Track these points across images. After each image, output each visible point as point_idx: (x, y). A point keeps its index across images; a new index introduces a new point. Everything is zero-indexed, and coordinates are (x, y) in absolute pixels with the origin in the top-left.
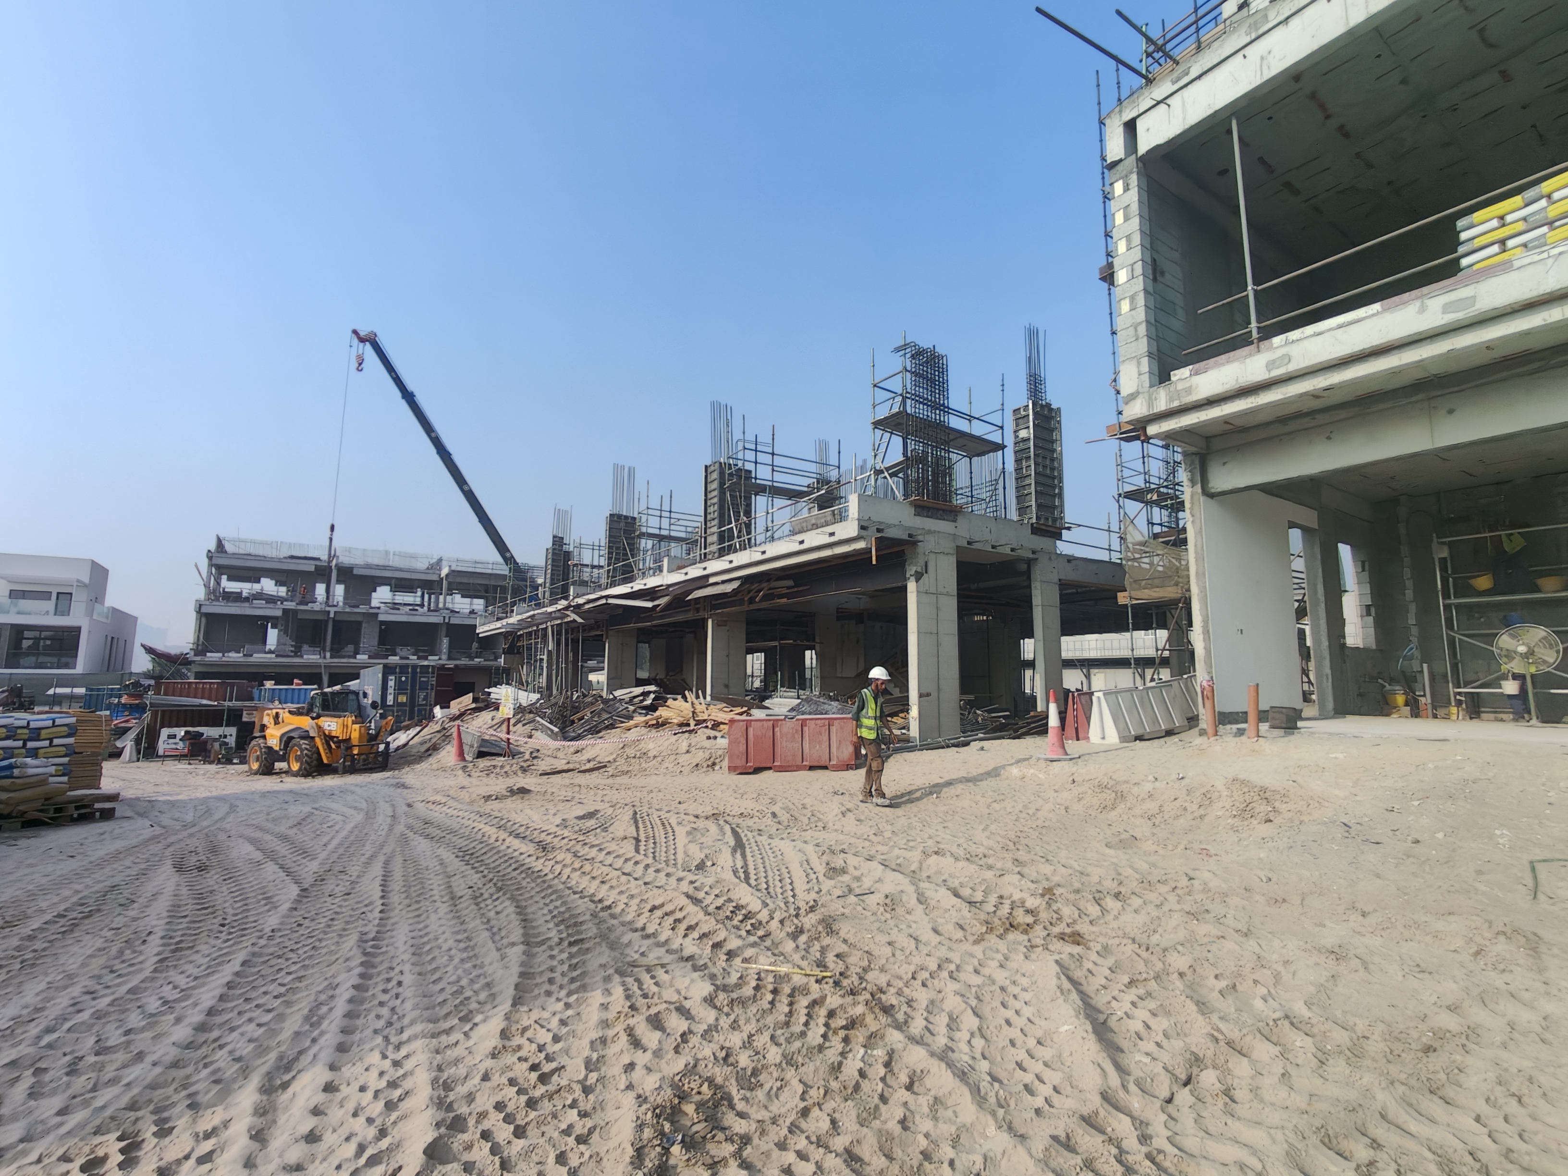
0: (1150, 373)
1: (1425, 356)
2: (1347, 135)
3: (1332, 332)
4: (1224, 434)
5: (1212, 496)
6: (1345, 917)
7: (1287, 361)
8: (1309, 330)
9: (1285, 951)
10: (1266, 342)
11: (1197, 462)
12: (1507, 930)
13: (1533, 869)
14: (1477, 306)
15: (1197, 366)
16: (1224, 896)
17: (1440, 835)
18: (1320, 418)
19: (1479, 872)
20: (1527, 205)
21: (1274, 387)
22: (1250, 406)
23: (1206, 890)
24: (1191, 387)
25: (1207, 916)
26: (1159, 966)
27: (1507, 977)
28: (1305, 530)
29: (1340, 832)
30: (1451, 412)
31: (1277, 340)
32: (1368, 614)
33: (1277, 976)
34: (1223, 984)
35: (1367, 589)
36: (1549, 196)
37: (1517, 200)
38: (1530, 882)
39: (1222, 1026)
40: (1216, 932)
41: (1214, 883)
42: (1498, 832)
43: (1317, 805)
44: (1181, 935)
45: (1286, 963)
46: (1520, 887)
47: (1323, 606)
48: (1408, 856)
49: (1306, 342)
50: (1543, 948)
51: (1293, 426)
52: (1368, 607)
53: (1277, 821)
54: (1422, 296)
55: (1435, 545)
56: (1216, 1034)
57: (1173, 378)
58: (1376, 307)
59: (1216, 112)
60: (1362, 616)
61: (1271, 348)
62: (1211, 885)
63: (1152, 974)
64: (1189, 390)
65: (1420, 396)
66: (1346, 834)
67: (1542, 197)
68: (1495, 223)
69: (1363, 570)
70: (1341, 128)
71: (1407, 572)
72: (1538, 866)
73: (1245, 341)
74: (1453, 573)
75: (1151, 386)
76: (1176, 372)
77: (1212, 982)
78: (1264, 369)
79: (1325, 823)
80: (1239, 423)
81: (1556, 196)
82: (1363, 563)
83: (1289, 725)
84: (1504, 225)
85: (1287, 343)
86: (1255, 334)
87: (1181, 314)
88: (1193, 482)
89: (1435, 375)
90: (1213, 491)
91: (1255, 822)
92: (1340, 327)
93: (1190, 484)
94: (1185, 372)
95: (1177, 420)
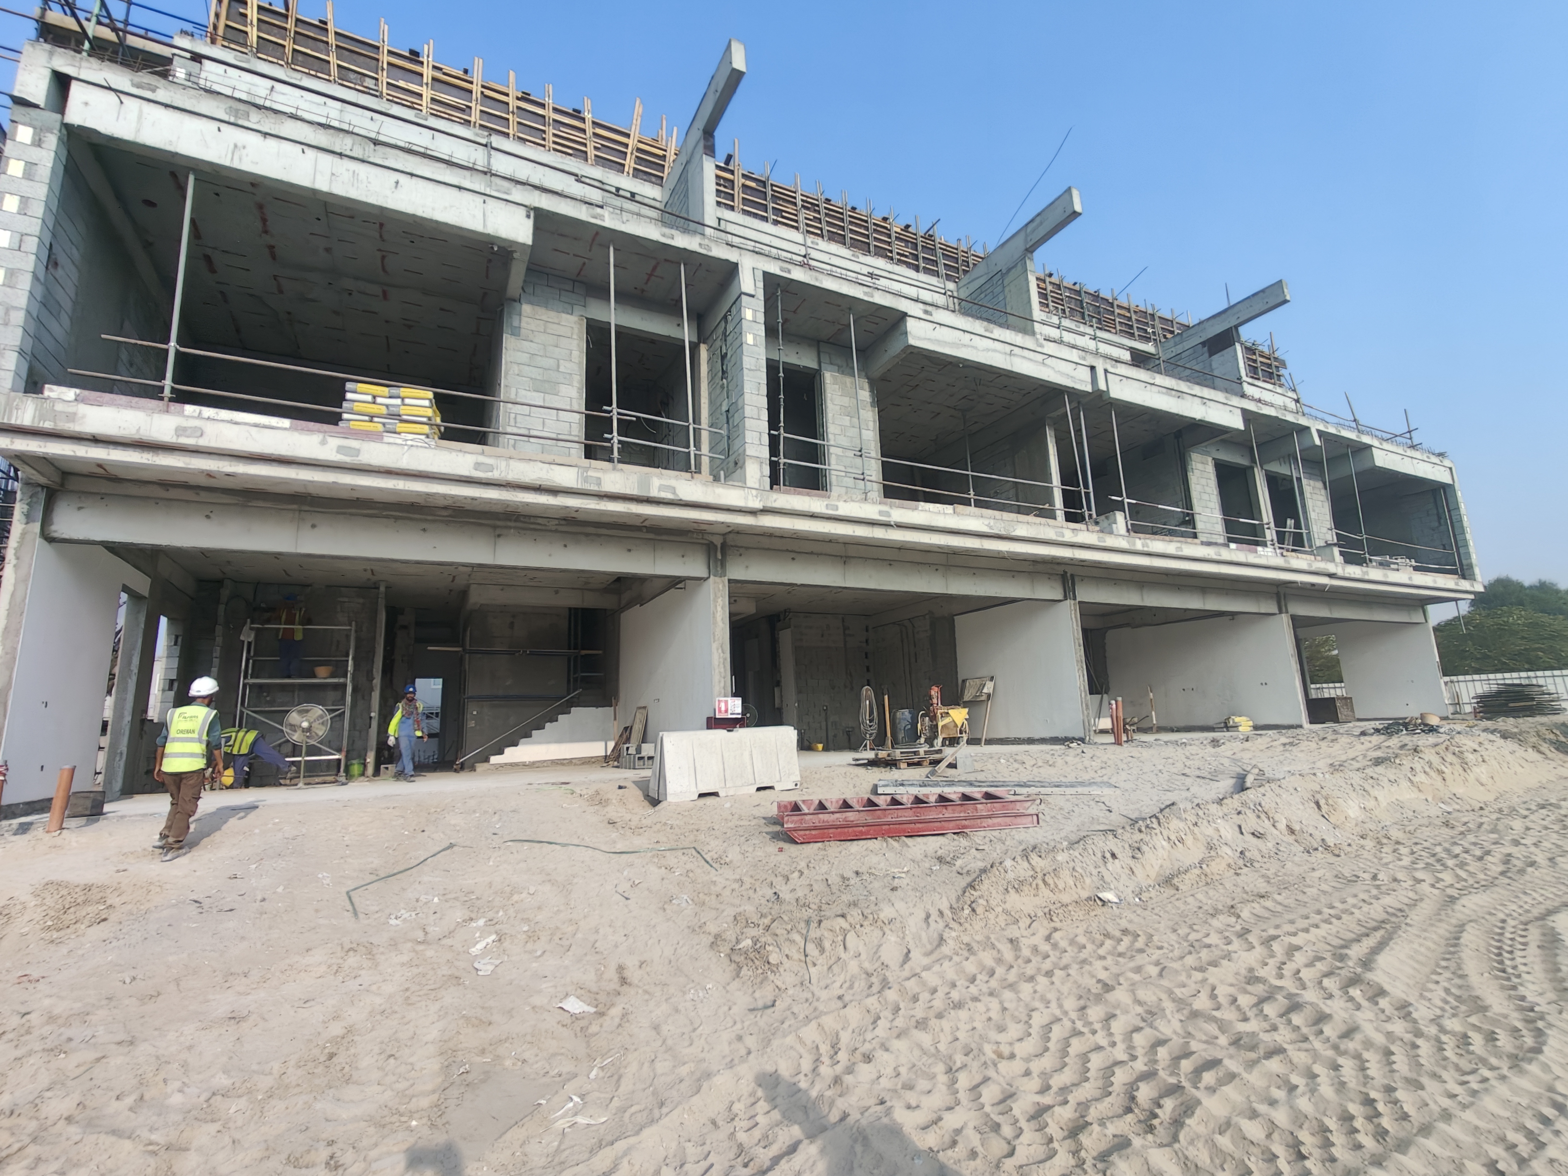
0: (17, 374)
1: (316, 479)
2: (274, 257)
3: (247, 427)
4: (91, 476)
5: (49, 539)
6: (228, 985)
7: (199, 433)
8: (225, 414)
9: (182, 1039)
10: (178, 406)
11: (42, 496)
12: (354, 945)
13: (350, 898)
14: (360, 458)
15: (86, 393)
16: (83, 1016)
17: (280, 889)
18: (204, 496)
19: (317, 911)
20: (390, 397)
21: (177, 453)
22: (144, 461)
23: (52, 1019)
24: (75, 414)
25: (73, 1044)
26: (33, 1125)
27: (359, 981)
28: (135, 596)
29: (193, 909)
30: (313, 526)
31: (189, 409)
32: (170, 689)
33: (184, 1065)
34: (129, 1101)
35: (175, 663)
36: (403, 399)
37: (386, 389)
38: (350, 908)
39: (154, 1137)
40: (92, 1055)
41: (61, 1008)
42: (320, 876)
43: (158, 889)
44: (44, 1079)
45: (190, 1048)
46: (346, 913)
47: (134, 678)
48: (261, 914)
49: (221, 425)
50: (375, 951)
51: (173, 493)
52: (172, 682)
53: (113, 917)
54: (325, 432)
55: (246, 628)
56: (151, 1148)
57: (47, 393)
58: (286, 423)
59: (177, 154)
60: (163, 690)
61: (181, 413)
62: (56, 1011)
63: (27, 1140)
64: (72, 417)
65: (295, 507)
66: (200, 910)
67: (398, 397)
68: (369, 398)
69: (176, 644)
70: (271, 248)
71: (217, 652)
72: (352, 894)
73: (155, 394)
74: (255, 655)
75: (13, 389)
76: (55, 387)
77: (115, 1105)
78: (173, 432)
79: (174, 906)
80: (113, 471)
81: (407, 401)
82: (177, 637)
83: (94, 812)
84: (374, 403)
85: (200, 416)
86: (167, 392)
87: (66, 321)
88: (29, 518)
89: (310, 494)
90: (55, 535)
91: (83, 927)
92: (256, 425)
93: (24, 520)
94: (70, 393)
95: (42, 444)
